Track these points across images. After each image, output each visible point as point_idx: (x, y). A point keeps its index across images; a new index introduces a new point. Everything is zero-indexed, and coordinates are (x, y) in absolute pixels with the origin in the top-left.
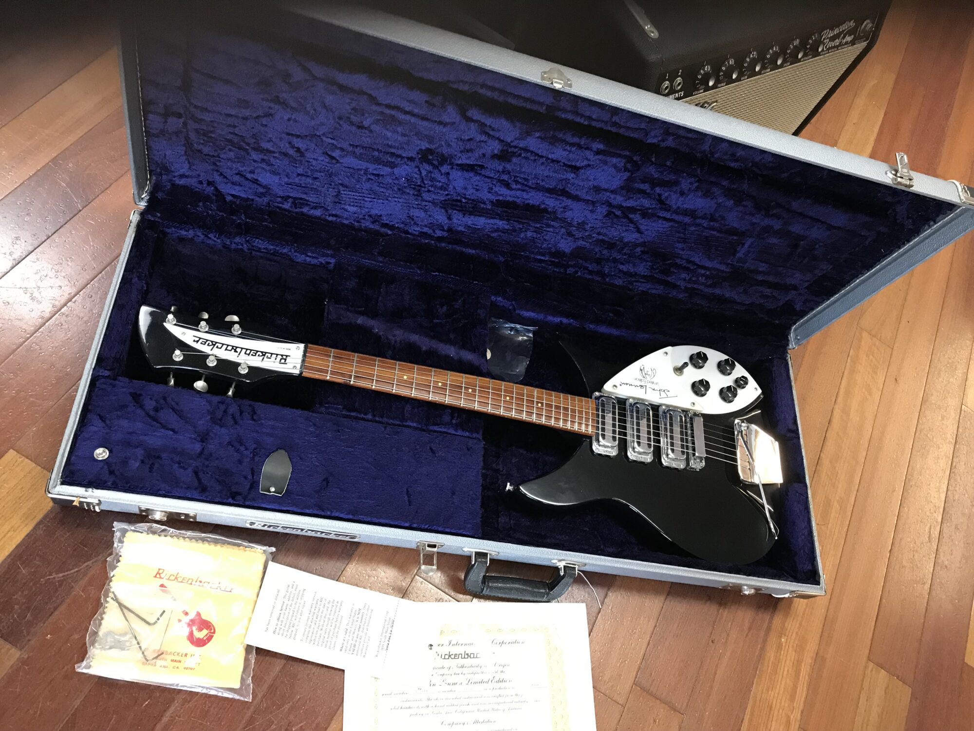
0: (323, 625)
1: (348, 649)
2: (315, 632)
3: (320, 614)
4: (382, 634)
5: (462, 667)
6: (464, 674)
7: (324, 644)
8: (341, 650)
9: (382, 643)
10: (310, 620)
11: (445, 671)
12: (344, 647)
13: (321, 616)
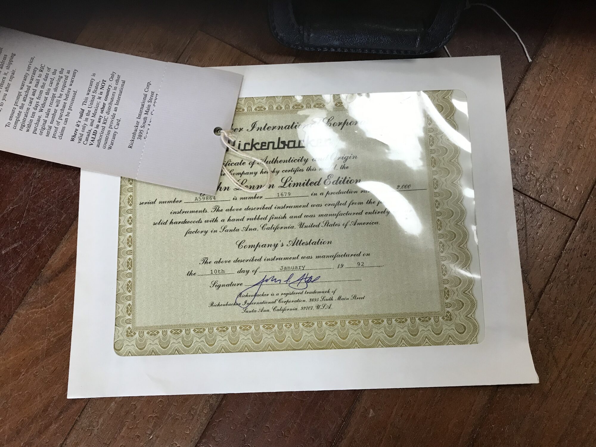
0: (43, 105)
1: (84, 139)
2: (30, 114)
3: (39, 89)
4: (140, 115)
5: (275, 161)
6: (278, 172)
7: (45, 132)
8: (73, 140)
9: (139, 128)
10: (21, 98)
11: (246, 168)
12: (78, 135)
13: (41, 92)
